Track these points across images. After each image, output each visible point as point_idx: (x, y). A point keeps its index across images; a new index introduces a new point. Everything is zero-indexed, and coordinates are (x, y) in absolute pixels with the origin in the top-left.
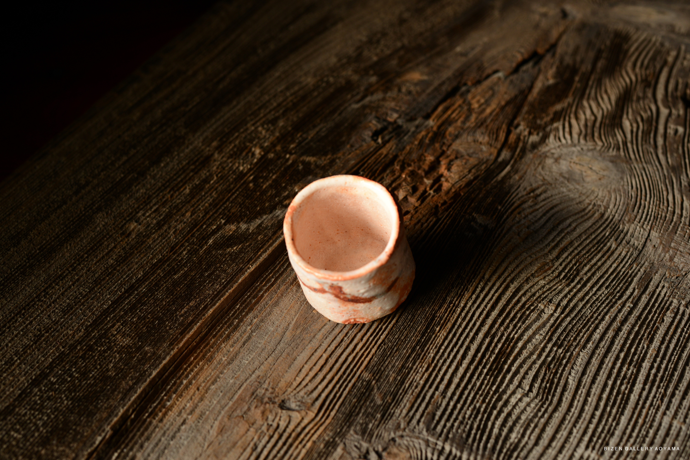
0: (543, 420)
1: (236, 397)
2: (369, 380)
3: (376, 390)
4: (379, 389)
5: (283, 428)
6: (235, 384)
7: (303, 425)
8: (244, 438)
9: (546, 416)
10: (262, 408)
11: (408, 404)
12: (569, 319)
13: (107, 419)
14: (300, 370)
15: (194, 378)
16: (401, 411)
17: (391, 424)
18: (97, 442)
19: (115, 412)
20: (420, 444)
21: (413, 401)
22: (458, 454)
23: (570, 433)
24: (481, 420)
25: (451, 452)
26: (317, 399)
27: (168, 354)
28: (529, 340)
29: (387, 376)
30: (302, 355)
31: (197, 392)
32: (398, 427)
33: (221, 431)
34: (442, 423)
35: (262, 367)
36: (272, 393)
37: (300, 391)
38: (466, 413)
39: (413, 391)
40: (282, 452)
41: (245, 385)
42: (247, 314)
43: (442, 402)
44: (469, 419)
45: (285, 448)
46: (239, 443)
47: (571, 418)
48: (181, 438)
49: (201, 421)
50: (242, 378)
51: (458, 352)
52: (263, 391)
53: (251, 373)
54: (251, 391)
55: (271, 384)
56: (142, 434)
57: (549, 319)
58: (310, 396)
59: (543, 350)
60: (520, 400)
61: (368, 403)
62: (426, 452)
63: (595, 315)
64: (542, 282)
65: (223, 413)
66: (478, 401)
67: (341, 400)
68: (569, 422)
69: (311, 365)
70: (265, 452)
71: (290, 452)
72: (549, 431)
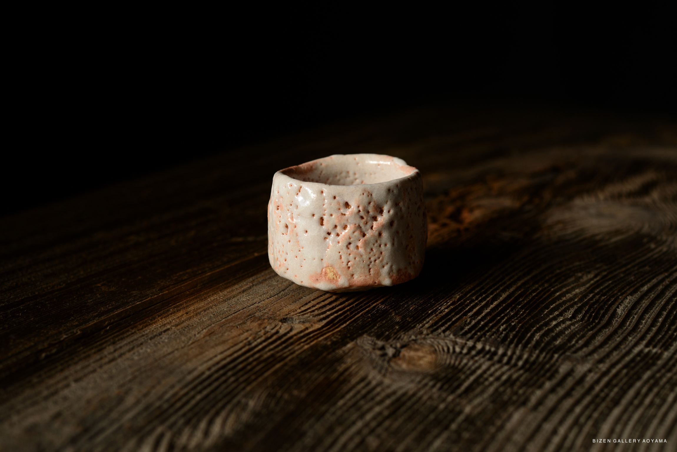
0: (590, 333)
1: (229, 317)
2: (386, 309)
3: (393, 315)
4: (396, 314)
5: (283, 333)
6: (230, 310)
7: (307, 332)
8: (236, 339)
9: (595, 330)
10: (259, 322)
11: (431, 321)
12: (610, 282)
13: (77, 326)
14: (306, 304)
15: (184, 308)
16: (424, 325)
17: (411, 332)
18: (62, 339)
19: (88, 324)
20: (446, 343)
21: (437, 319)
22: (493, 349)
23: (625, 339)
24: (518, 332)
25: (483, 348)
26: (324, 319)
27: (156, 295)
28: (568, 292)
29: (406, 307)
30: (309, 296)
31: (185, 315)
32: (421, 333)
33: (210, 334)
34: (473, 332)
35: (263, 302)
36: (272, 314)
37: (305, 314)
38: (500, 327)
39: (437, 315)
40: (280, 348)
41: (241, 311)
42: (249, 277)
43: (470, 322)
44: (504, 330)
45: (284, 345)
46: (231, 341)
47: (625, 331)
48: (161, 338)
49: (186, 330)
50: (239, 307)
51: (487, 296)
52: (262, 314)
53: (249, 305)
54: (248, 314)
55: (272, 310)
56: (117, 336)
57: (589, 281)
58: (316, 317)
59: (585, 296)
60: (563, 322)
61: (384, 322)
62: (454, 349)
63: (639, 280)
64: (577, 264)
65: (213, 325)
66: (513, 322)
67: (353, 319)
68: (622, 333)
69: (319, 301)
70: (260, 347)
71: (290, 348)
72: (600, 339)
